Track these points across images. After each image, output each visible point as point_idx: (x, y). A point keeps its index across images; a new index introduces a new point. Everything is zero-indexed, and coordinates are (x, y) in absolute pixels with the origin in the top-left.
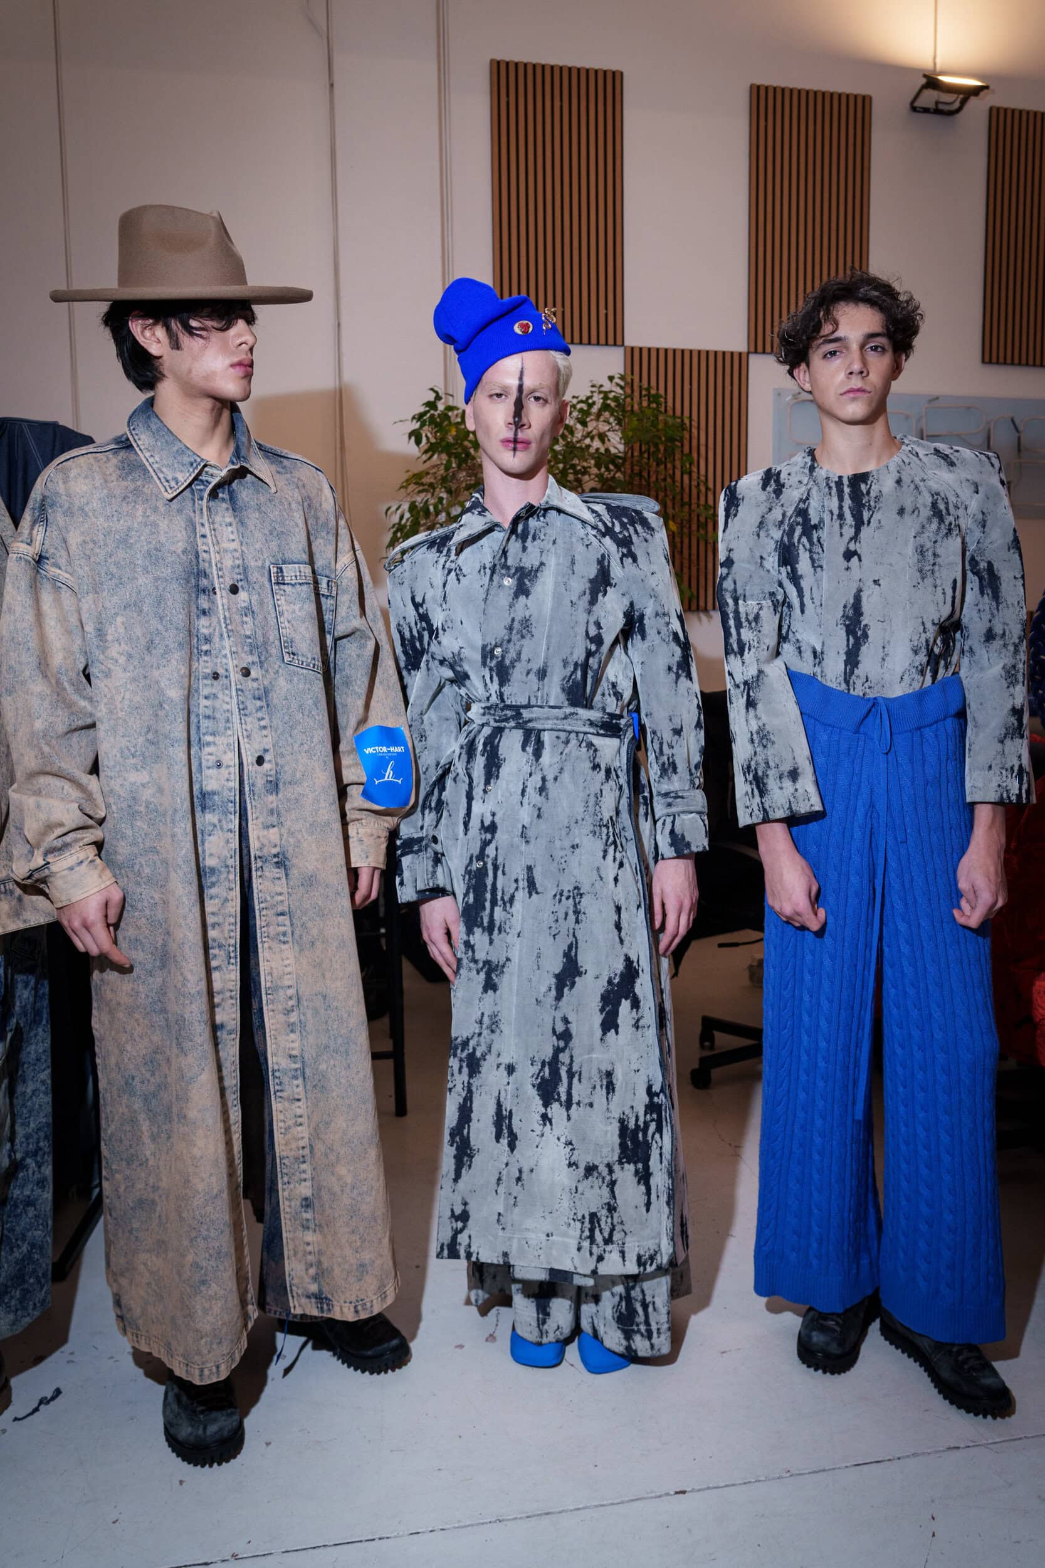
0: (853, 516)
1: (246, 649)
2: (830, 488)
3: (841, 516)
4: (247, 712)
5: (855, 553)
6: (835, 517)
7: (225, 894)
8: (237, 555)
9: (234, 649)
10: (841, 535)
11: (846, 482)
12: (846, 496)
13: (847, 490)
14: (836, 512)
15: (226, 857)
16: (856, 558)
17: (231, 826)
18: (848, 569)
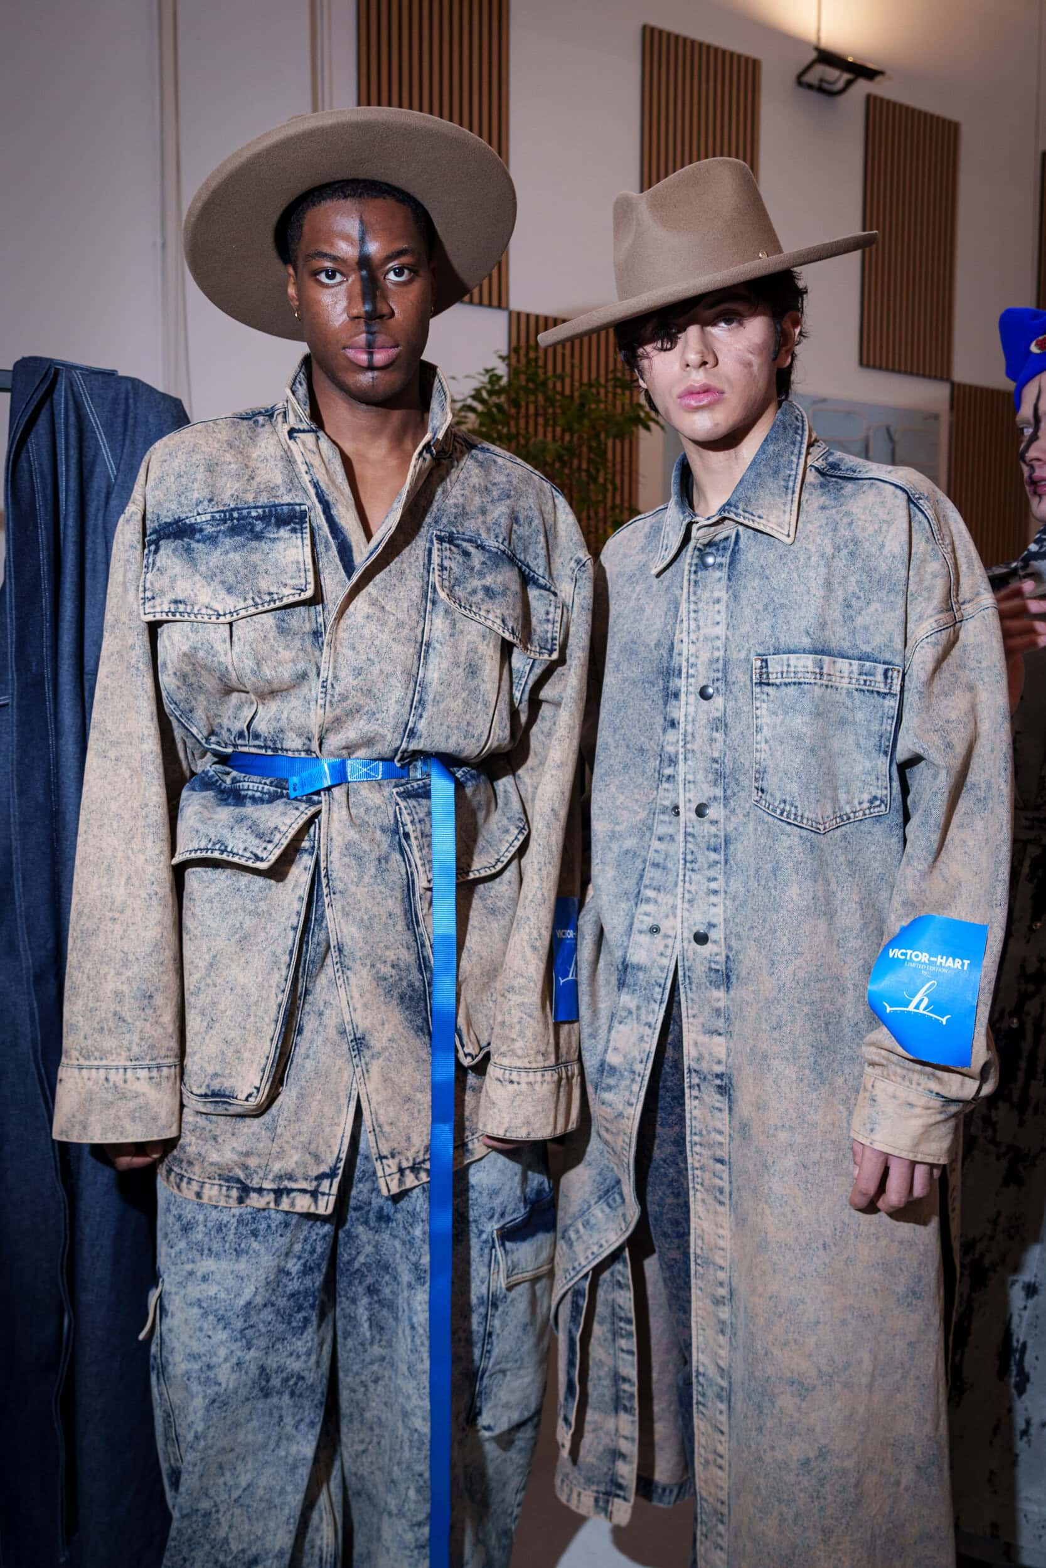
1: (711, 777)
4: (696, 866)
7: (621, 1107)
8: (719, 643)
9: (690, 777)
15: (634, 1058)
17: (652, 1020)
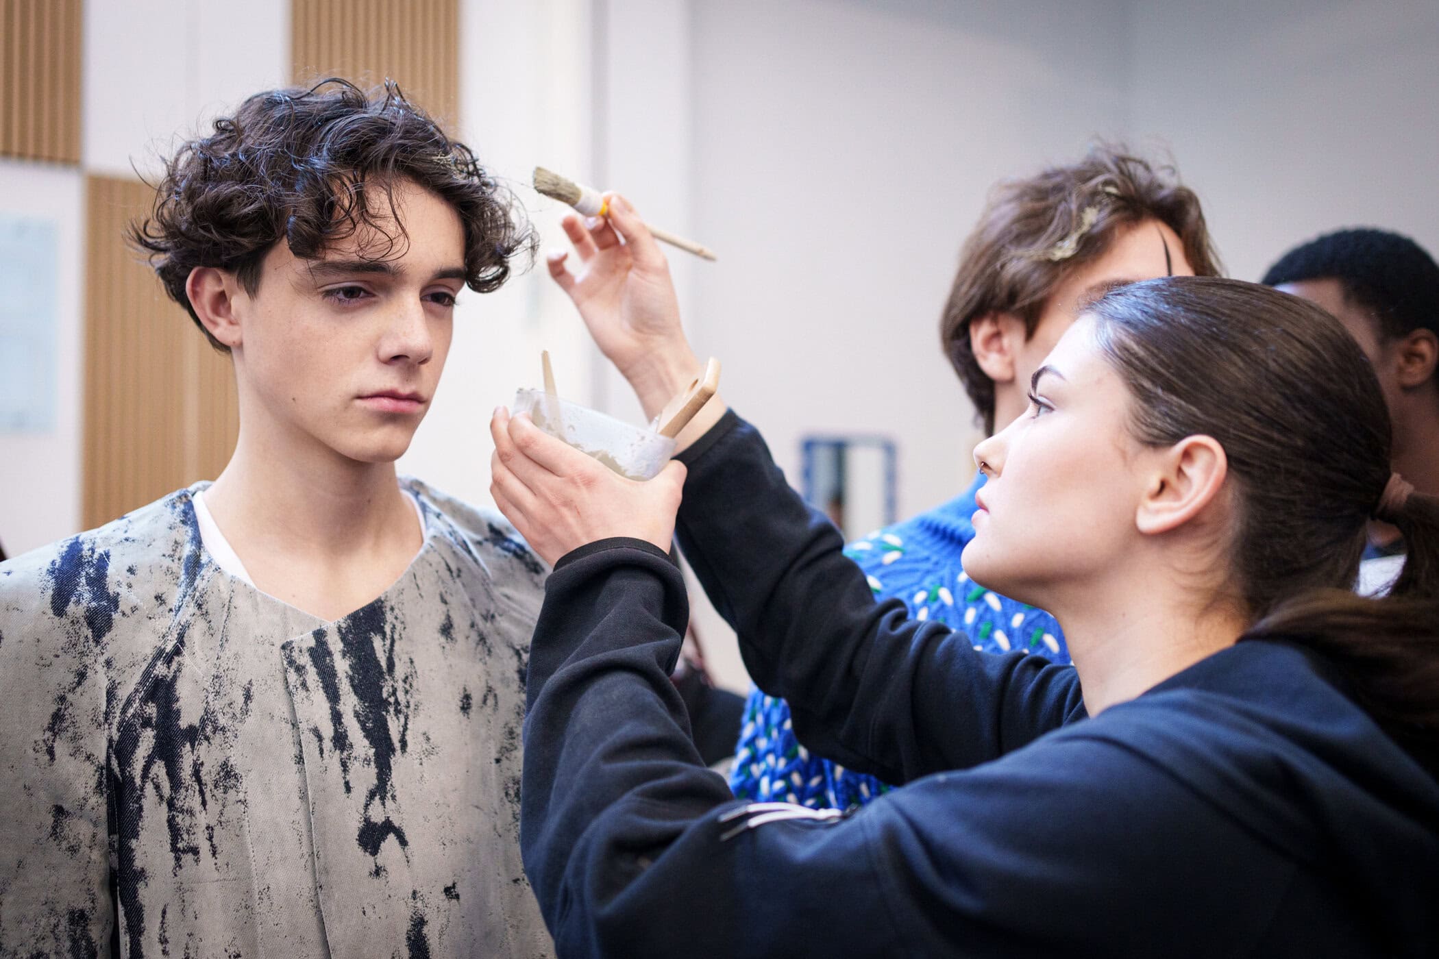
0: (368, 734)
2: (300, 669)
3: (340, 741)
5: (389, 827)
6: (328, 744)
10: (348, 788)
11: (335, 644)
12: (345, 687)
13: (342, 666)
14: (328, 731)
16: (391, 839)
18: (378, 872)
